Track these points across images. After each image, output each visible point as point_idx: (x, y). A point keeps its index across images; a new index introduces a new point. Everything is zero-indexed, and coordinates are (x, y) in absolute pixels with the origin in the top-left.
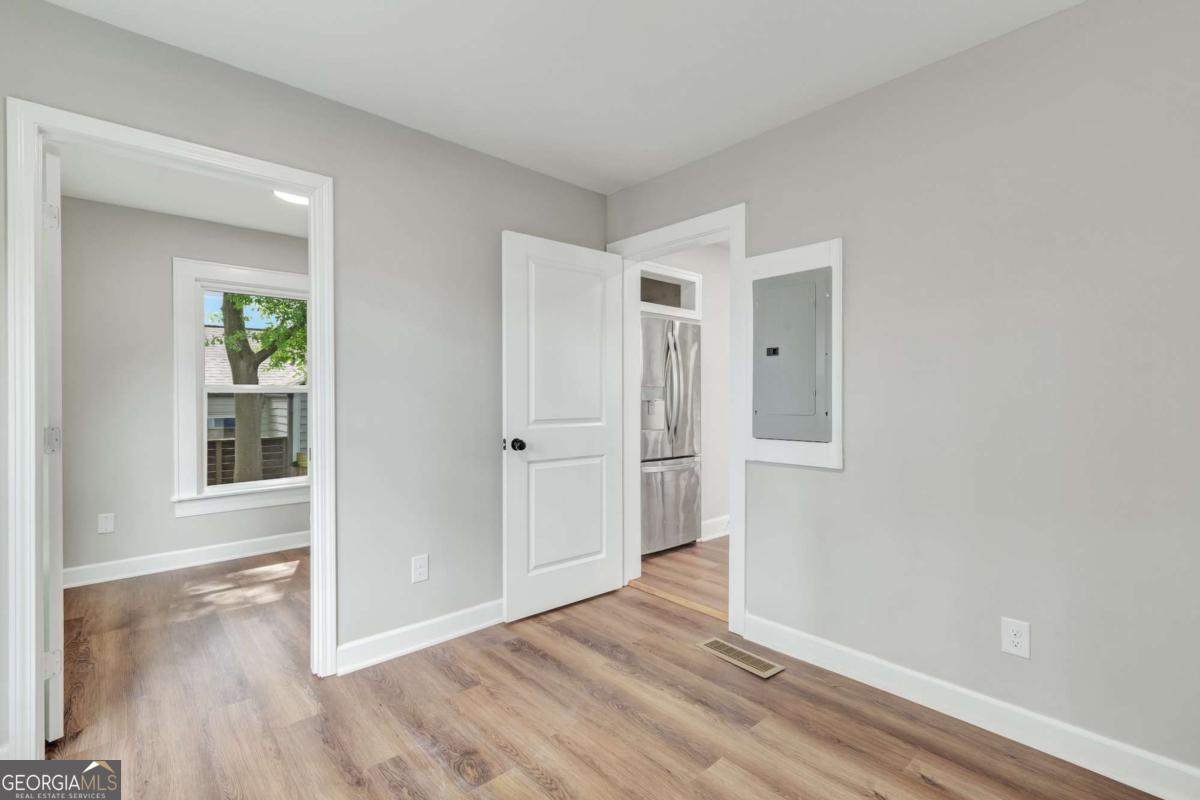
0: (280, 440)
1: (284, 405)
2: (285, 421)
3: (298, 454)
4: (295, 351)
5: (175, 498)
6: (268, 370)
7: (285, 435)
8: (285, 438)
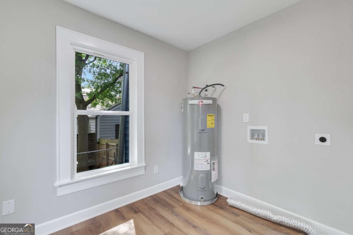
0: (93, 134)
1: (94, 121)
2: (94, 127)
3: (99, 139)
4: (101, 101)
5: (57, 184)
6: (90, 108)
7: (94, 132)
8: (94, 133)
